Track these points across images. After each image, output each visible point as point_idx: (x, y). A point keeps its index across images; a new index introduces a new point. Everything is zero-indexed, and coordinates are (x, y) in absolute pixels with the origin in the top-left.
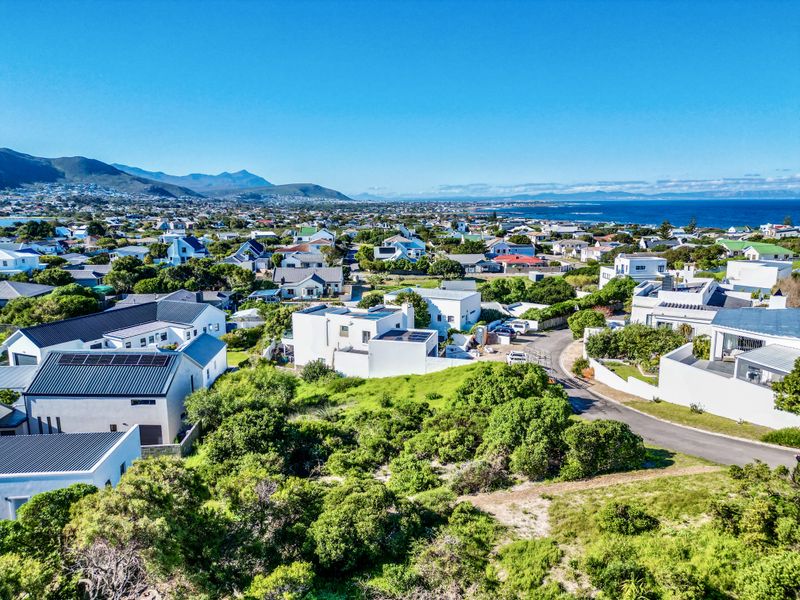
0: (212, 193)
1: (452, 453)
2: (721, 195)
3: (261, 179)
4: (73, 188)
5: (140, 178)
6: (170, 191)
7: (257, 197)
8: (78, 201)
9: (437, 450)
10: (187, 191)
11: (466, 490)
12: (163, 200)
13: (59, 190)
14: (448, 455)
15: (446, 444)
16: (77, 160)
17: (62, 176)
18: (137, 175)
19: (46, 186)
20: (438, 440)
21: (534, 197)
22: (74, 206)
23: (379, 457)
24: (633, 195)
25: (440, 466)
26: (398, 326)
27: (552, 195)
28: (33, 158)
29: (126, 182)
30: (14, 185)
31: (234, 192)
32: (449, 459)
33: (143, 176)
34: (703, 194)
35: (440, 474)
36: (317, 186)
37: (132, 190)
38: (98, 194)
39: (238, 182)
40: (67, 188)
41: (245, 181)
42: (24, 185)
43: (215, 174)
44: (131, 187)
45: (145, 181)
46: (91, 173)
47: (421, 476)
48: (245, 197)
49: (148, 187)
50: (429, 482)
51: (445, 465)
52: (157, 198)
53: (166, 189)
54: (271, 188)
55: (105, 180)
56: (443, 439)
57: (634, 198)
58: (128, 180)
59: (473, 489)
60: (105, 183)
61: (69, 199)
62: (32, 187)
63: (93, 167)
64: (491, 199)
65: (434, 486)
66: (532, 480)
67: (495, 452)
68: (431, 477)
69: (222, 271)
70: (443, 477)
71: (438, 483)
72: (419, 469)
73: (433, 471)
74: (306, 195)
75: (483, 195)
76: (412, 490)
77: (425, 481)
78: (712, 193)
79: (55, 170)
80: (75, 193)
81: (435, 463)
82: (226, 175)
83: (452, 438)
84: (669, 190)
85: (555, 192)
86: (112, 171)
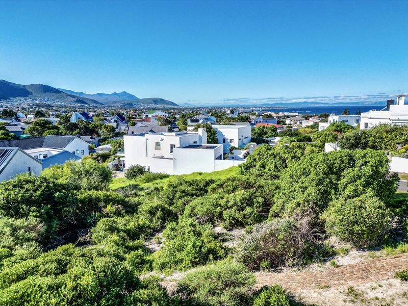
0: (107, 103)
1: (238, 216)
2: (367, 103)
3: (134, 96)
4: (36, 100)
5: (71, 95)
6: (86, 101)
7: (130, 105)
8: (38, 105)
9: (221, 214)
10: (95, 102)
11: (264, 264)
12: (82, 106)
13: (29, 101)
14: (234, 219)
15: (232, 207)
16: (38, 86)
17: (31, 94)
18: (70, 93)
19: (23, 99)
20: (222, 202)
21: (272, 105)
22: (35, 108)
23: (156, 223)
24: (322, 103)
25: (225, 231)
26: (195, 142)
27: (281, 104)
28: (16, 84)
29: (63, 97)
30: (6, 98)
31: (119, 102)
32: (237, 224)
33: (73, 94)
34: (358, 103)
35: (225, 240)
36: (162, 99)
37: (67, 101)
38: (49, 103)
39: (121, 98)
40: (33, 100)
41: (125, 97)
42: (12, 98)
43: (110, 93)
44: (66, 99)
45: (73, 97)
46: (45, 92)
47: (199, 243)
48: (125, 104)
49: (75, 99)
50: (210, 251)
51: (231, 230)
52: (79, 105)
53: (84, 100)
54: (138, 100)
55: (53, 96)
56: (228, 202)
57: (323, 105)
58: (65, 96)
59: (276, 263)
60: (53, 97)
61: (33, 105)
62: (15, 99)
63: (47, 89)
64: (250, 105)
65: (217, 258)
66: (360, 248)
67: (298, 211)
68: (212, 245)
69: (96, 127)
70: (229, 245)
71: (221, 253)
72: (199, 234)
73: (216, 237)
74: (156, 104)
75: (246, 104)
76: (186, 262)
77: (204, 250)
78: (363, 102)
79: (28, 91)
80: (37, 102)
81: (219, 229)
82: (115, 94)
83: (238, 199)
84: (340, 101)
85: (282, 102)
86: (57, 91)
